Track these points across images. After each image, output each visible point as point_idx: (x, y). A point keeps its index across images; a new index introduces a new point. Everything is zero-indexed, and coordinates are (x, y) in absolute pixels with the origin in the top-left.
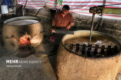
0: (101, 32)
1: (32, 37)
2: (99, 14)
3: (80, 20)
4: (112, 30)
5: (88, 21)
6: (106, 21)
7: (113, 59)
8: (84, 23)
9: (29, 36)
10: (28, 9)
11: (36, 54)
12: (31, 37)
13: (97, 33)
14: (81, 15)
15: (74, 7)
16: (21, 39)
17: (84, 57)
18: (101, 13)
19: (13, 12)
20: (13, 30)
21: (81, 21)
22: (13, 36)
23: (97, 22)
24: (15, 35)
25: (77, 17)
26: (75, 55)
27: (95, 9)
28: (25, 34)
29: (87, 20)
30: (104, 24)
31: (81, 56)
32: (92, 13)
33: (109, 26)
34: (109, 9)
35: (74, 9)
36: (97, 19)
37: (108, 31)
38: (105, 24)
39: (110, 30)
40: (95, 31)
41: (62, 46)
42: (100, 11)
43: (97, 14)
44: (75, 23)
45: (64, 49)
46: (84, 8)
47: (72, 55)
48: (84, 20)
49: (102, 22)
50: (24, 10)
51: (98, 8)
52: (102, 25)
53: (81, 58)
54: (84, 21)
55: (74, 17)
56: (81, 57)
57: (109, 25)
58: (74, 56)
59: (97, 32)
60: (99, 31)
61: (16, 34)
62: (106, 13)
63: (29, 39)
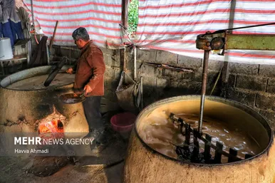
0: (227, 98)
1: (68, 118)
2: (218, 52)
3: (179, 69)
4: (251, 92)
5: (197, 71)
6: (238, 69)
7: (251, 166)
8: (188, 78)
9: (61, 116)
10: (60, 46)
11: (78, 164)
12: (64, 118)
13: (217, 101)
14: (182, 56)
15: (165, 37)
16: (40, 124)
17: (186, 163)
18: (223, 48)
19: (25, 55)
20: (22, 102)
21: (181, 73)
22: (21, 119)
23: (218, 74)
24: (26, 115)
25: (172, 63)
26: (165, 160)
27: (209, 39)
28: (50, 113)
29: (195, 68)
30: (232, 77)
31: (179, 161)
32: (202, 49)
33: (245, 83)
34: (240, 39)
35: (164, 41)
36: (217, 66)
37: (241, 94)
38: (234, 76)
39: (247, 91)
40: (213, 98)
41: (135, 139)
42: (219, 44)
43: (212, 51)
44: (168, 78)
45: (141, 146)
46: (187, 37)
47: (159, 161)
48: (189, 69)
49: (228, 74)
50: (51, 49)
51: (216, 36)
52: (229, 78)
53: (178, 166)
54: (187, 73)
55: (166, 63)
56: (179, 163)
57: (245, 80)
58: (162, 163)
59: (218, 98)
60: (223, 97)
61: (29, 112)
62: (235, 49)
63: (60, 125)
